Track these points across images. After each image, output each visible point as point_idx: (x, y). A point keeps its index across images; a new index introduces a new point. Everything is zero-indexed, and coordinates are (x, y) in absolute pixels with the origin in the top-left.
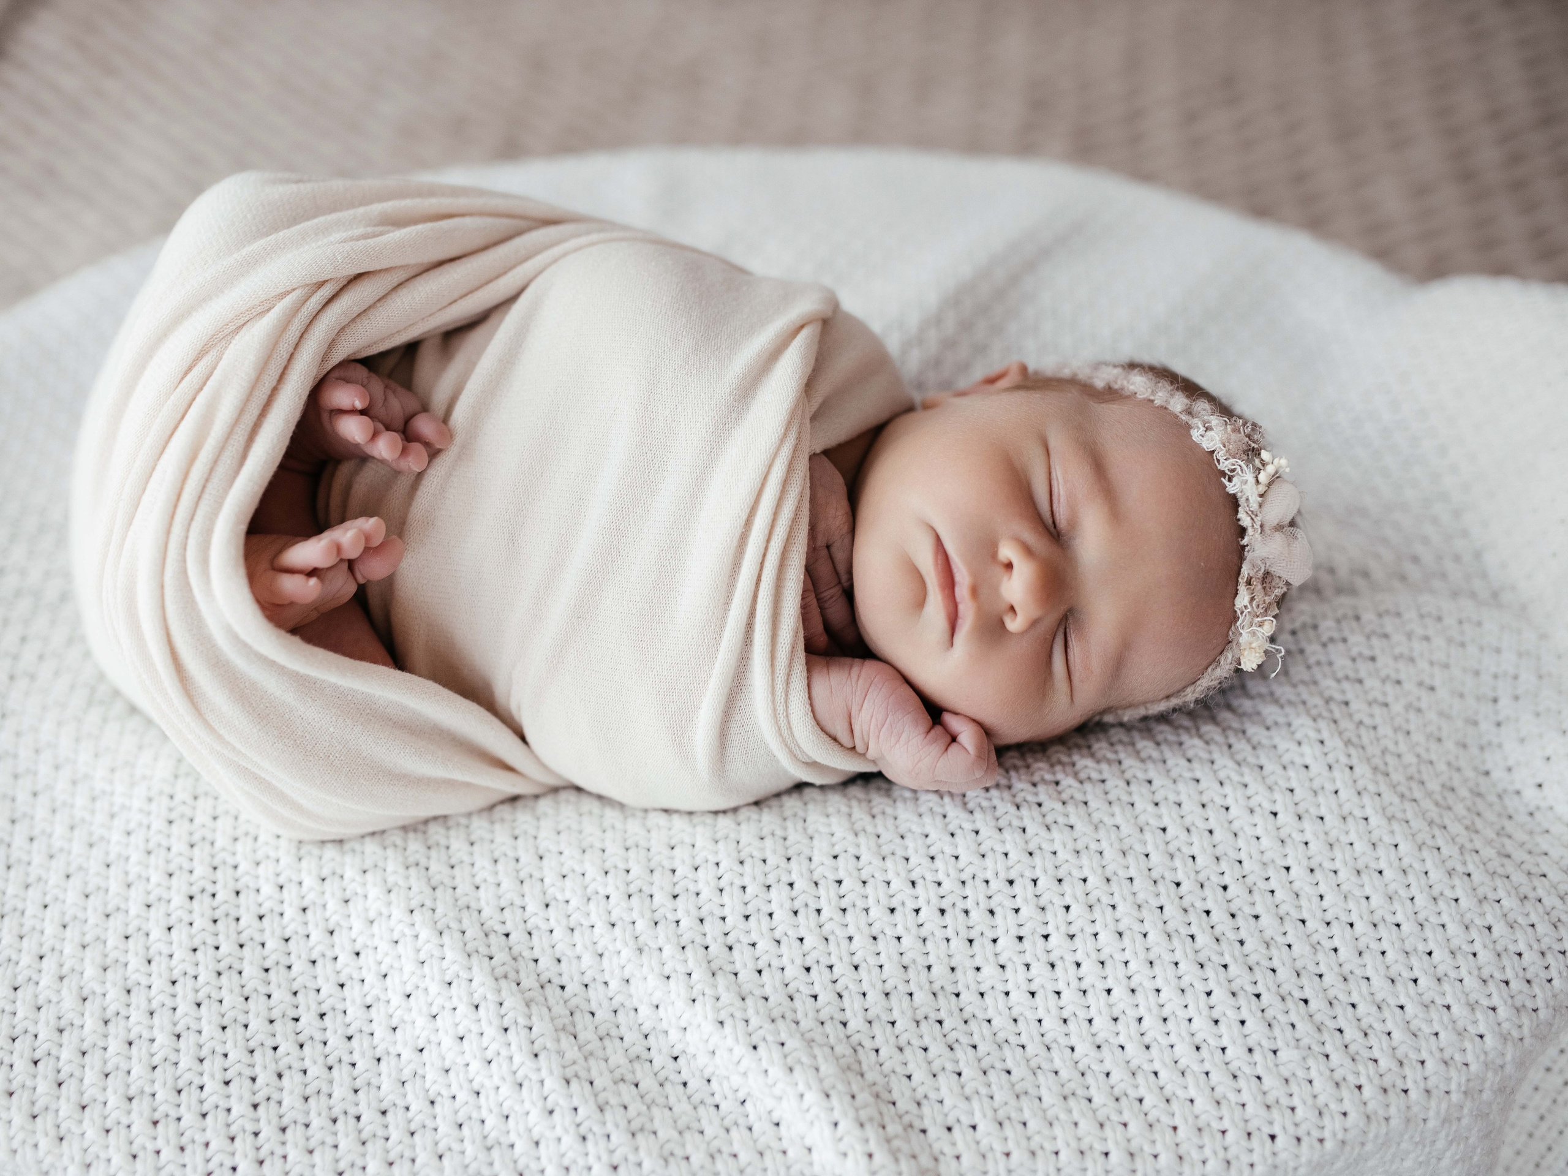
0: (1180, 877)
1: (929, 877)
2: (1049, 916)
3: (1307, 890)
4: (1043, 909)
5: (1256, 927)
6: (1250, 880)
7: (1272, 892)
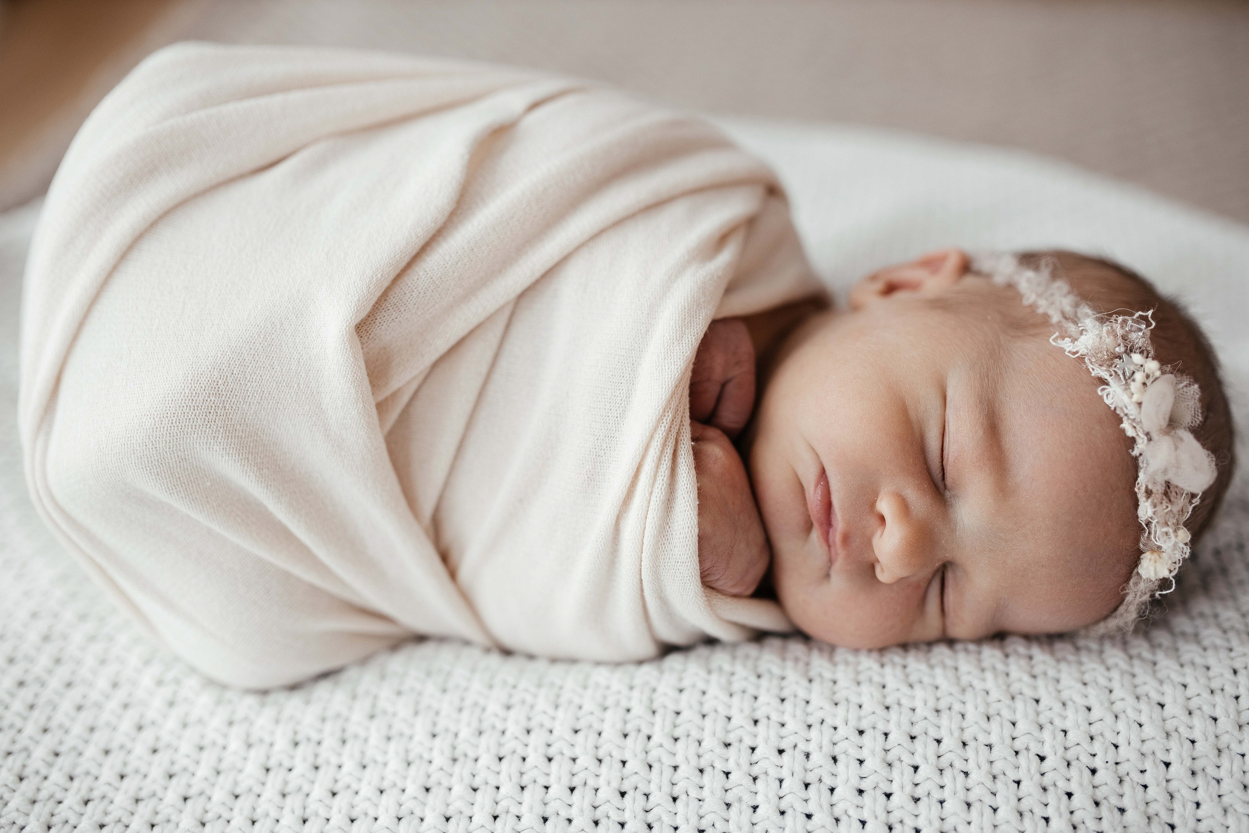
0: (1046, 751)
1: (775, 717)
2: (895, 774)
3: (1184, 794)
4: (890, 765)
5: (1121, 822)
6: (1122, 769)
7: (1145, 787)
